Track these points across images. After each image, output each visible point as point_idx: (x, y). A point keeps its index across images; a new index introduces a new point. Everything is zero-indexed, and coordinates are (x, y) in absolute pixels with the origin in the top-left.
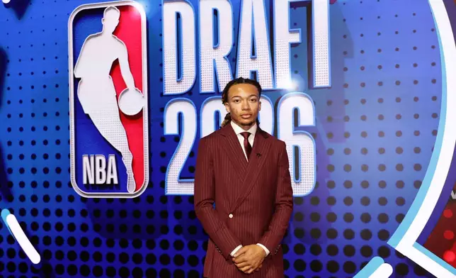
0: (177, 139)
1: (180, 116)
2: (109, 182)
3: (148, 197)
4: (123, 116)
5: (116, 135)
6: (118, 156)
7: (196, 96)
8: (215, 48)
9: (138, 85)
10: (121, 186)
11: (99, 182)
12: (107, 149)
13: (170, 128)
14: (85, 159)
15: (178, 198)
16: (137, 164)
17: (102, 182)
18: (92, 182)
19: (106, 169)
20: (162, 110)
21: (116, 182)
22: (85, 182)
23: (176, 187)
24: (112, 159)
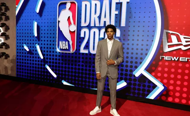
0: (84, 38)
1: (85, 32)
2: (66, 48)
3: (75, 53)
4: (70, 32)
5: (68, 36)
6: (69, 42)
7: (89, 27)
8: (95, 14)
9: (74, 23)
10: (69, 50)
11: (63, 48)
12: (66, 40)
13: (82, 35)
14: (60, 42)
15: (83, 54)
16: (73, 44)
17: (64, 48)
18: (62, 48)
19: (65, 45)
20: (80, 30)
21: (68, 48)
22: (60, 48)
23: (82, 51)
24: (67, 42)
